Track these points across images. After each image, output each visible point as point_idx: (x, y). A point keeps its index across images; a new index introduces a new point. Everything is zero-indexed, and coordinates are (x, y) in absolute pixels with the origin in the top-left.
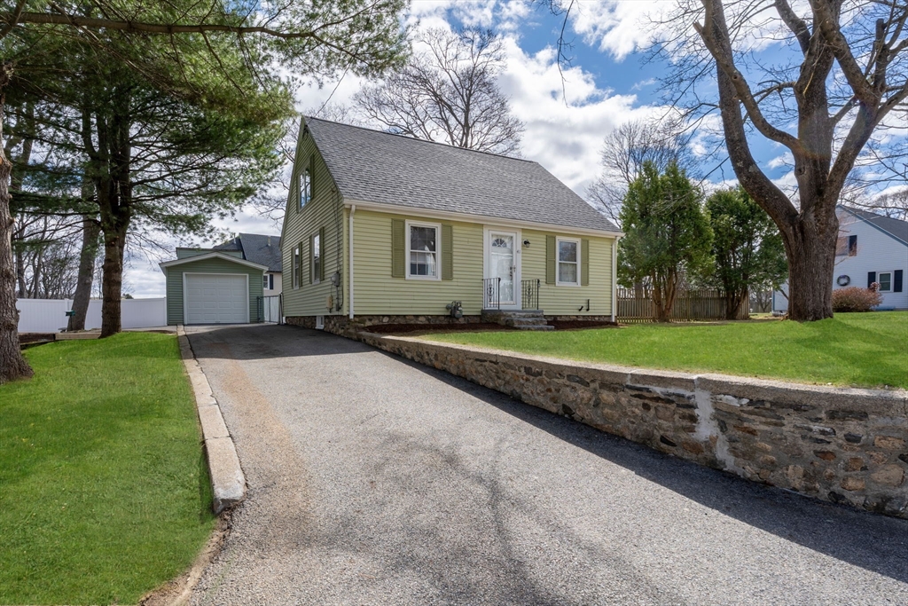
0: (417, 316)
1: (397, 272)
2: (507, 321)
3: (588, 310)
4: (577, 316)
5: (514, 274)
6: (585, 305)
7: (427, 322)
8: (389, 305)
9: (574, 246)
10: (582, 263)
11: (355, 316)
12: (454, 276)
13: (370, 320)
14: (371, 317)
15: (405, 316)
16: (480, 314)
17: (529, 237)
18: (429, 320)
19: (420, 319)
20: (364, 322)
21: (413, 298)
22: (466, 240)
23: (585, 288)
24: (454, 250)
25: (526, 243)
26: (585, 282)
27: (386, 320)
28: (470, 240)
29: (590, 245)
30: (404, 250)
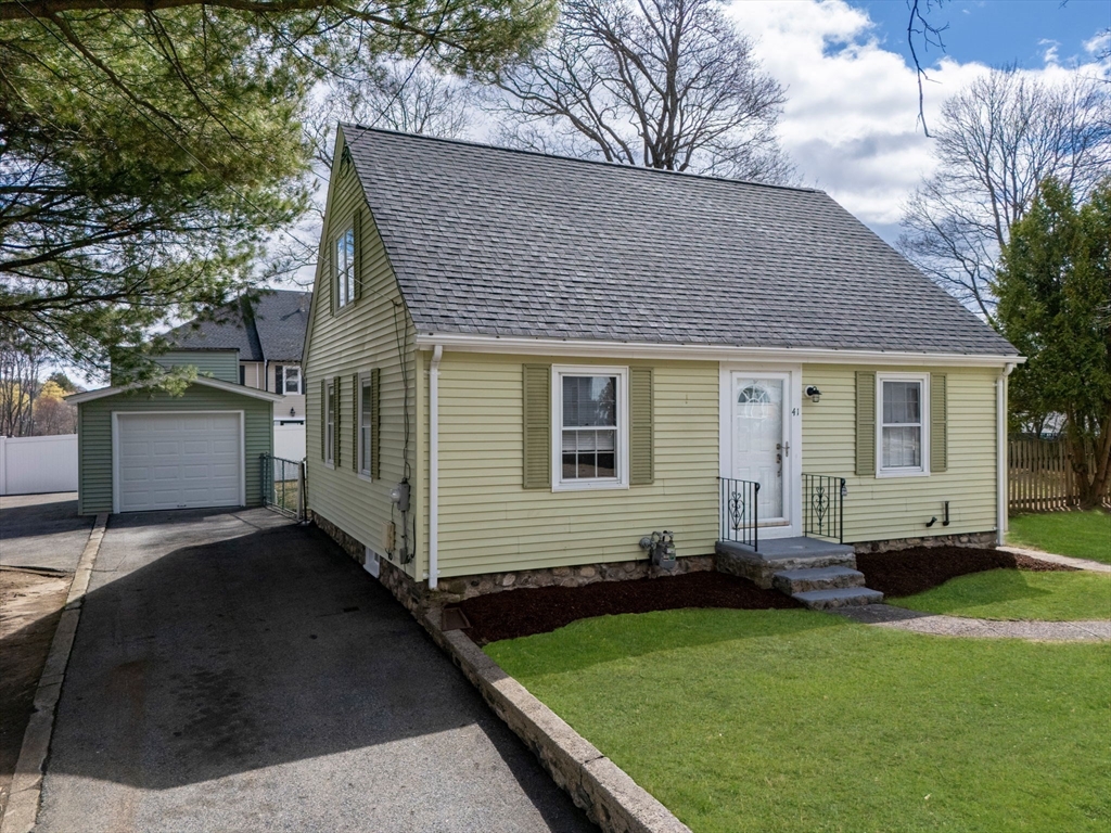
0: (577, 568)
1: (534, 477)
2: (776, 579)
3: (946, 523)
4: (922, 539)
5: (786, 460)
6: (939, 514)
7: (598, 578)
8: (515, 549)
9: (914, 391)
10: (933, 425)
11: (440, 580)
12: (657, 475)
13: (475, 584)
14: (475, 580)
15: (550, 570)
16: (712, 551)
17: (816, 381)
18: (602, 573)
19: (584, 572)
20: (460, 590)
21: (567, 529)
22: (683, 396)
23: (939, 477)
24: (657, 419)
25: (812, 392)
26: (940, 464)
27: (508, 582)
28: (690, 396)
29: (949, 383)
30: (548, 430)
